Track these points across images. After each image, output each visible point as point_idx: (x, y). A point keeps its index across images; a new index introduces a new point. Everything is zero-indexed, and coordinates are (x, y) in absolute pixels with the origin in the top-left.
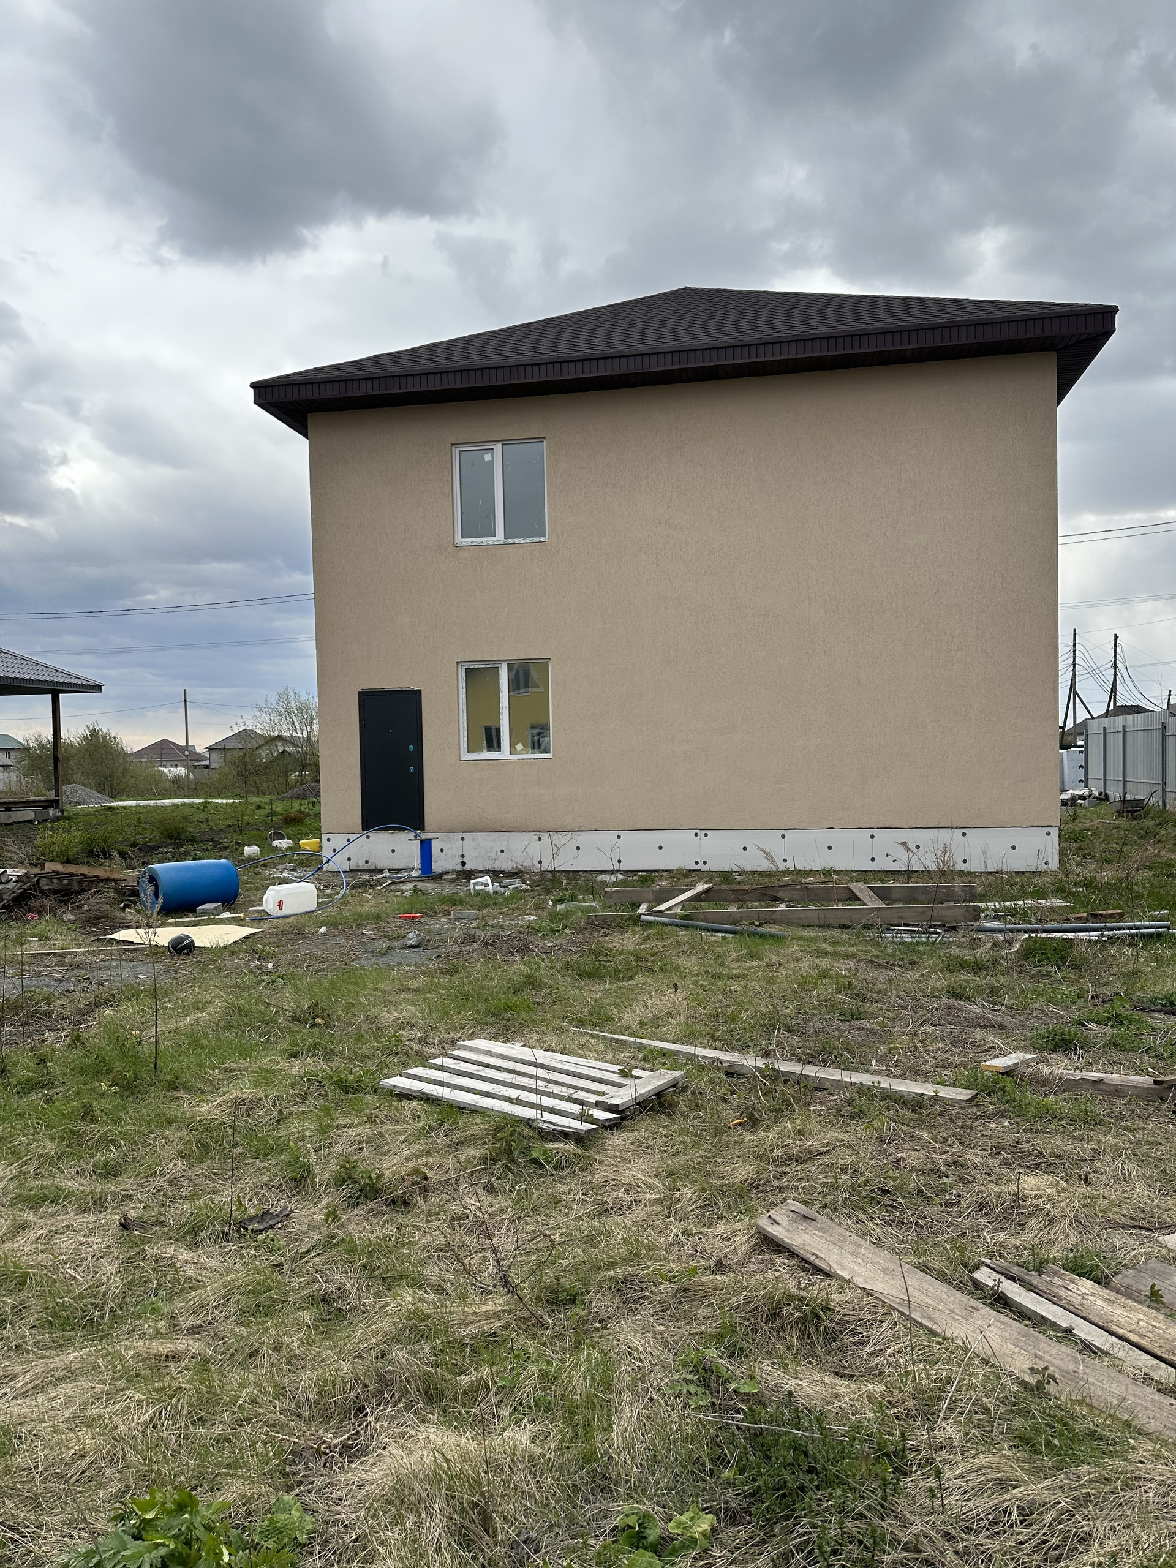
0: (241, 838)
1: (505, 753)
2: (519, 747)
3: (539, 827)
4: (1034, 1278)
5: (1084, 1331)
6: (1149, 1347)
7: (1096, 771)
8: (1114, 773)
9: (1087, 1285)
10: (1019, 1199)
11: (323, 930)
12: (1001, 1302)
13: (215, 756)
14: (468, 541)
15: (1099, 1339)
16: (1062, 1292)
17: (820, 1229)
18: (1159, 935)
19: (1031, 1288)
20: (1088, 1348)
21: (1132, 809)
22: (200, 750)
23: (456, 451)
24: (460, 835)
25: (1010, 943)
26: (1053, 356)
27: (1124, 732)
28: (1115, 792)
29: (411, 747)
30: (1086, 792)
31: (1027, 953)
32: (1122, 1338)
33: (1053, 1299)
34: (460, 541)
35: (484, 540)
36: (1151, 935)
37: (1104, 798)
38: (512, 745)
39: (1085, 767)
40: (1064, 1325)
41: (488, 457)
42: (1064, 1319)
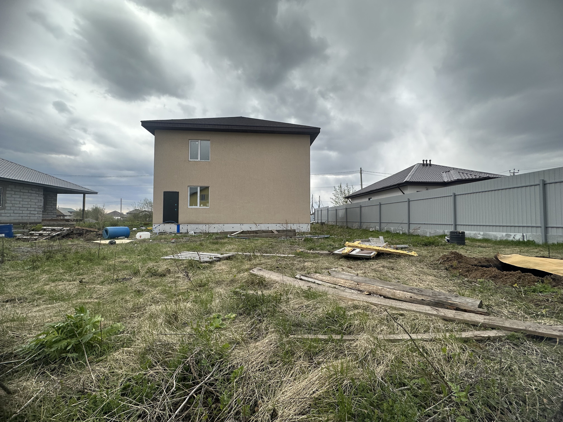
0: (132, 227)
1: (198, 206)
2: (202, 205)
3: (206, 222)
4: (308, 275)
5: (317, 282)
6: (330, 282)
7: (316, 218)
8: (320, 218)
9: (318, 274)
10: (304, 266)
11: (151, 240)
12: (301, 279)
13: (128, 215)
14: (191, 160)
15: (320, 282)
16: (313, 276)
17: (264, 271)
18: (328, 237)
19: (307, 277)
20: (318, 284)
21: (322, 224)
22: (124, 214)
23: (190, 141)
24: (187, 225)
25: (302, 239)
26: (309, 136)
27: (321, 210)
28: (320, 221)
29: (176, 205)
30: (314, 222)
31: (305, 240)
32: (325, 282)
33: (311, 278)
34: (190, 160)
35: (195, 160)
36: (326, 237)
37: (318, 223)
38: (200, 205)
39: (314, 218)
40: (313, 281)
41: (197, 143)
42: (313, 280)
